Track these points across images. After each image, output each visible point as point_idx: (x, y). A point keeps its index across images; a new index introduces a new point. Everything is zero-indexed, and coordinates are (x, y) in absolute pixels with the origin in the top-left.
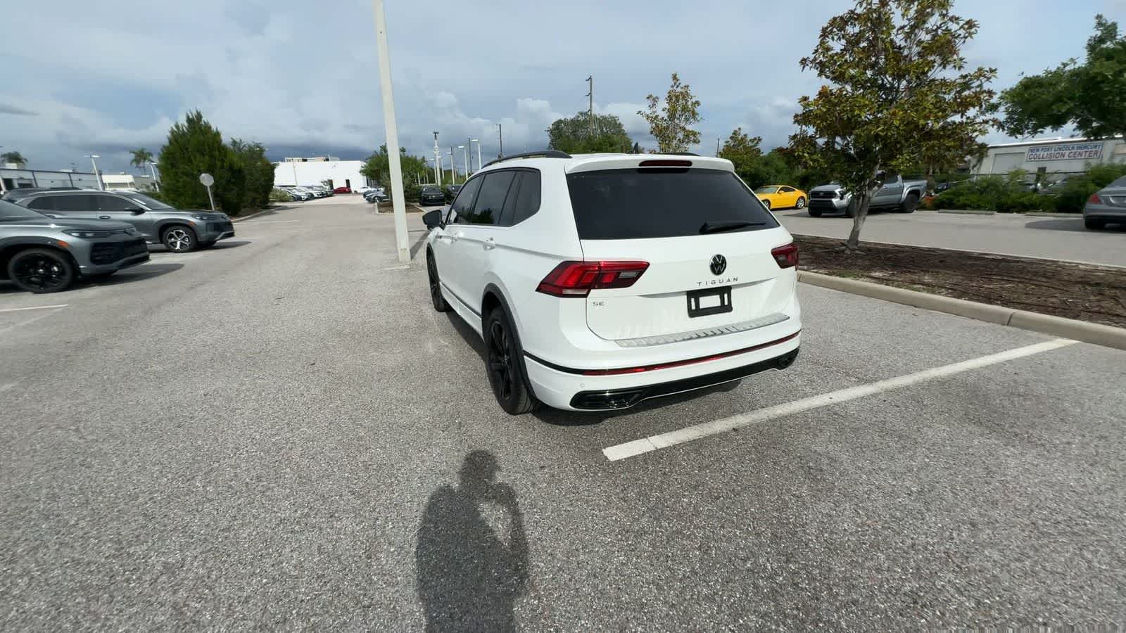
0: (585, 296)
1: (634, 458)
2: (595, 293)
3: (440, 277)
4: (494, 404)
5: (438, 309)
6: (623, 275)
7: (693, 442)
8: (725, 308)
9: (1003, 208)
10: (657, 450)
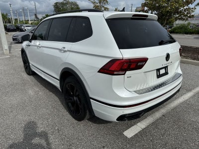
0: (124, 74)
1: (136, 135)
2: (128, 72)
3: (30, 62)
4: (69, 117)
5: (29, 74)
6: (139, 64)
7: (153, 124)
8: (166, 73)
9: (187, 33)
10: (143, 130)
